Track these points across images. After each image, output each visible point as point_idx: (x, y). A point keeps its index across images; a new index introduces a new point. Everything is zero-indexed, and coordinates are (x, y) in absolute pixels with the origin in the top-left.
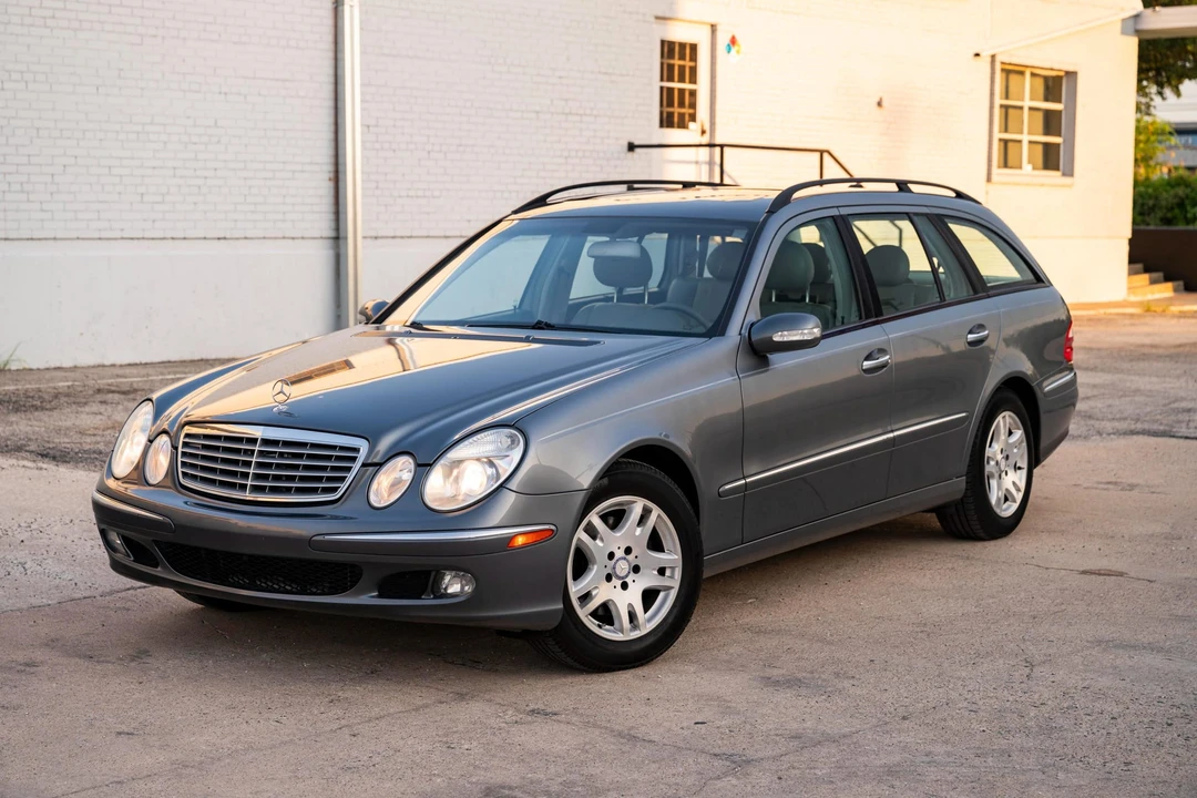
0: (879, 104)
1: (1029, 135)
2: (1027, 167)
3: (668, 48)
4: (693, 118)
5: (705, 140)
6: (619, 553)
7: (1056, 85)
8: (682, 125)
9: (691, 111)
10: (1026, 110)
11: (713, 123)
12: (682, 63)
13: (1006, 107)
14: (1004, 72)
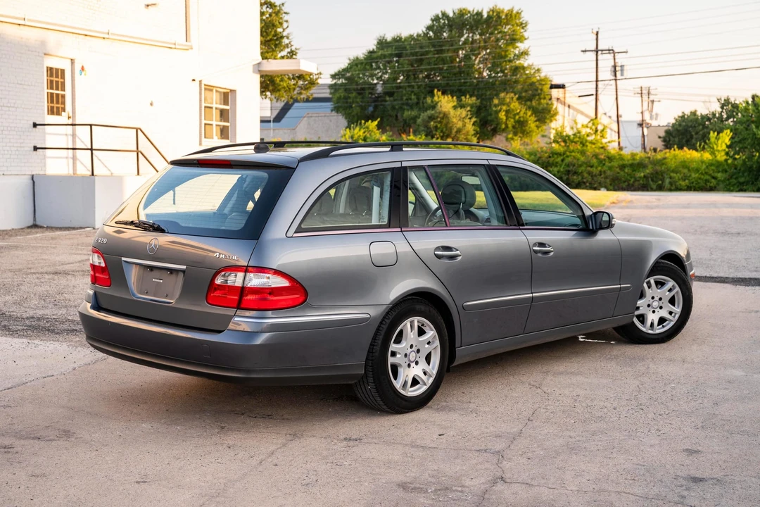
0: (151, 104)
1: (216, 122)
2: (215, 137)
3: (51, 71)
4: (64, 110)
5: (70, 122)
7: (227, 96)
8: (58, 114)
9: (63, 106)
10: (214, 109)
11: (74, 112)
12: (57, 79)
13: (205, 107)
14: (205, 89)
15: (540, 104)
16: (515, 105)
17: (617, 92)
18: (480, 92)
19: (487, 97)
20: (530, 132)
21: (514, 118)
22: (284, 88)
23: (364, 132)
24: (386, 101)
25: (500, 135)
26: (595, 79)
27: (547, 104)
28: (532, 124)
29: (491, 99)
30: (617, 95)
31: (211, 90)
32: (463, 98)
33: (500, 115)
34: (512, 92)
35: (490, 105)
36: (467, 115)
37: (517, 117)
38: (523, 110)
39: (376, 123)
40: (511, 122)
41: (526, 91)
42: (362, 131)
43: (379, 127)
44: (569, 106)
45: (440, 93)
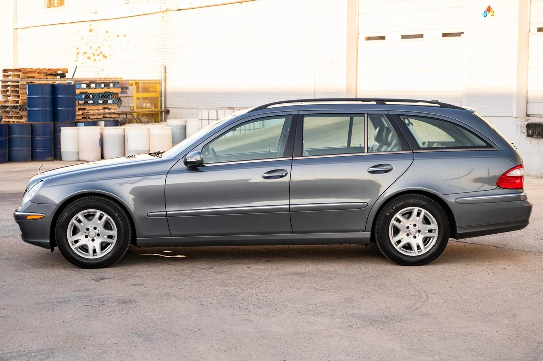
6: (92, 229)
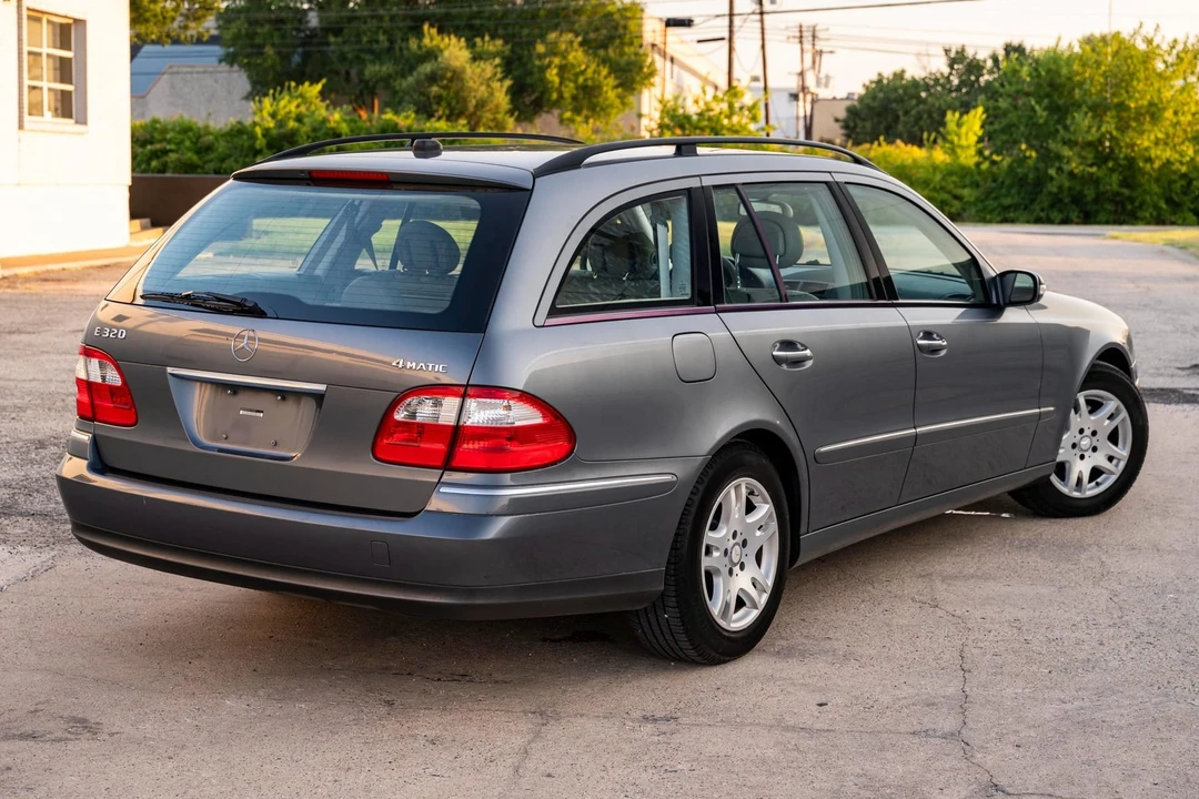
1: (49, 84)
2: (48, 114)
7: (68, 32)
10: (45, 57)
13: (30, 53)
14: (29, 18)
15: (622, 54)
16: (577, 56)
17: (763, 33)
18: (510, 31)
19: (524, 39)
20: (608, 107)
21: (575, 82)
22: (155, 16)
23: (298, 106)
24: (328, 44)
25: (548, 112)
26: (727, 12)
27: (636, 54)
28: (610, 93)
29: (532, 44)
30: (763, 39)
31: (39, 20)
32: (478, 40)
33: (548, 75)
34: (571, 31)
35: (531, 55)
36: (495, 74)
37: (581, 80)
38: (593, 66)
39: (319, 87)
40: (569, 90)
41: (597, 30)
42: (295, 103)
43: (323, 95)
44: (672, 60)
45: (434, 31)
